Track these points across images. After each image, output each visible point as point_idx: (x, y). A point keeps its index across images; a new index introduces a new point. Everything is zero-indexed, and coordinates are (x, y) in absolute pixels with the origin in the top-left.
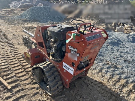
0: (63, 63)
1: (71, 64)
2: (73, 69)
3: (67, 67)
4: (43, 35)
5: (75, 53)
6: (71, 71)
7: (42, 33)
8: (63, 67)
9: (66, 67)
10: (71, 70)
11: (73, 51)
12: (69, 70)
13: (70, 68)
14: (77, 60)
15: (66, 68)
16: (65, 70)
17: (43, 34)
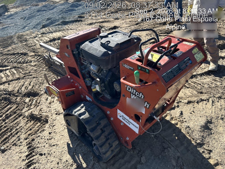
1: (133, 115)
2: (138, 126)
4: (74, 55)
6: (135, 127)
7: (72, 51)
8: (118, 117)
14: (144, 113)
16: (122, 121)
17: (75, 53)
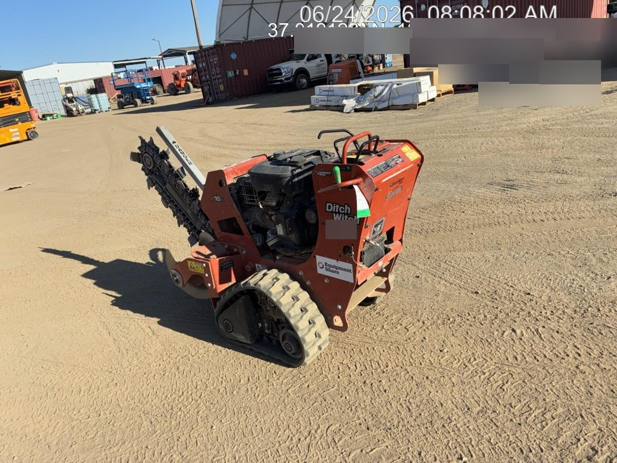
0: (317, 256)
3: (330, 266)
5: (346, 217)
9: (328, 267)
10: (344, 270)
11: (339, 213)
12: (338, 273)
13: (341, 264)
15: (329, 270)
